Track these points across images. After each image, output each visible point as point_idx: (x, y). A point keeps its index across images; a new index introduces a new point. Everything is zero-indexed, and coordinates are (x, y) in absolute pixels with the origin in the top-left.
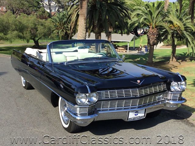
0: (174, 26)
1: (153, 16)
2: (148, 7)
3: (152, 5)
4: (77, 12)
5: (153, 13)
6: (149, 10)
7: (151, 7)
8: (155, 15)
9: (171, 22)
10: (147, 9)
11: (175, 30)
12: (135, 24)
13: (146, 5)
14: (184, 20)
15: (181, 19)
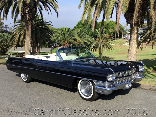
0: (77, 42)
1: (66, 36)
2: (63, 31)
3: (64, 29)
4: (20, 33)
5: (66, 34)
6: (63, 33)
7: (64, 31)
8: (67, 36)
9: (76, 40)
10: (62, 32)
11: (78, 44)
12: (56, 41)
13: (61, 30)
14: (82, 38)
15: (81, 38)
